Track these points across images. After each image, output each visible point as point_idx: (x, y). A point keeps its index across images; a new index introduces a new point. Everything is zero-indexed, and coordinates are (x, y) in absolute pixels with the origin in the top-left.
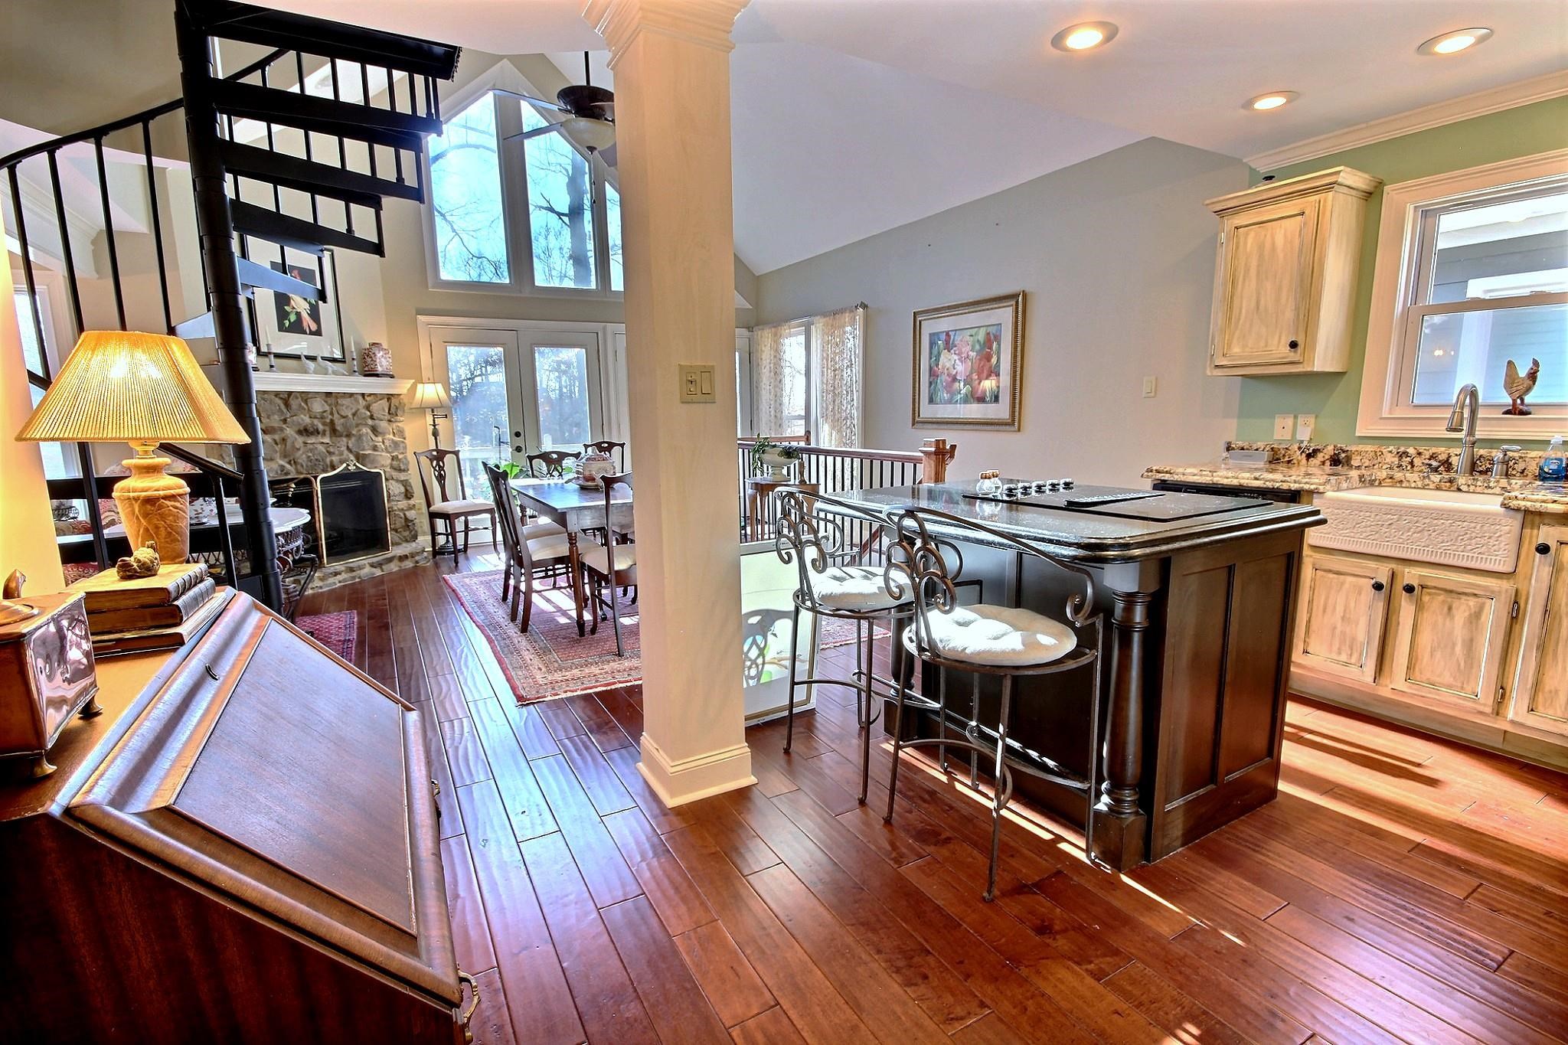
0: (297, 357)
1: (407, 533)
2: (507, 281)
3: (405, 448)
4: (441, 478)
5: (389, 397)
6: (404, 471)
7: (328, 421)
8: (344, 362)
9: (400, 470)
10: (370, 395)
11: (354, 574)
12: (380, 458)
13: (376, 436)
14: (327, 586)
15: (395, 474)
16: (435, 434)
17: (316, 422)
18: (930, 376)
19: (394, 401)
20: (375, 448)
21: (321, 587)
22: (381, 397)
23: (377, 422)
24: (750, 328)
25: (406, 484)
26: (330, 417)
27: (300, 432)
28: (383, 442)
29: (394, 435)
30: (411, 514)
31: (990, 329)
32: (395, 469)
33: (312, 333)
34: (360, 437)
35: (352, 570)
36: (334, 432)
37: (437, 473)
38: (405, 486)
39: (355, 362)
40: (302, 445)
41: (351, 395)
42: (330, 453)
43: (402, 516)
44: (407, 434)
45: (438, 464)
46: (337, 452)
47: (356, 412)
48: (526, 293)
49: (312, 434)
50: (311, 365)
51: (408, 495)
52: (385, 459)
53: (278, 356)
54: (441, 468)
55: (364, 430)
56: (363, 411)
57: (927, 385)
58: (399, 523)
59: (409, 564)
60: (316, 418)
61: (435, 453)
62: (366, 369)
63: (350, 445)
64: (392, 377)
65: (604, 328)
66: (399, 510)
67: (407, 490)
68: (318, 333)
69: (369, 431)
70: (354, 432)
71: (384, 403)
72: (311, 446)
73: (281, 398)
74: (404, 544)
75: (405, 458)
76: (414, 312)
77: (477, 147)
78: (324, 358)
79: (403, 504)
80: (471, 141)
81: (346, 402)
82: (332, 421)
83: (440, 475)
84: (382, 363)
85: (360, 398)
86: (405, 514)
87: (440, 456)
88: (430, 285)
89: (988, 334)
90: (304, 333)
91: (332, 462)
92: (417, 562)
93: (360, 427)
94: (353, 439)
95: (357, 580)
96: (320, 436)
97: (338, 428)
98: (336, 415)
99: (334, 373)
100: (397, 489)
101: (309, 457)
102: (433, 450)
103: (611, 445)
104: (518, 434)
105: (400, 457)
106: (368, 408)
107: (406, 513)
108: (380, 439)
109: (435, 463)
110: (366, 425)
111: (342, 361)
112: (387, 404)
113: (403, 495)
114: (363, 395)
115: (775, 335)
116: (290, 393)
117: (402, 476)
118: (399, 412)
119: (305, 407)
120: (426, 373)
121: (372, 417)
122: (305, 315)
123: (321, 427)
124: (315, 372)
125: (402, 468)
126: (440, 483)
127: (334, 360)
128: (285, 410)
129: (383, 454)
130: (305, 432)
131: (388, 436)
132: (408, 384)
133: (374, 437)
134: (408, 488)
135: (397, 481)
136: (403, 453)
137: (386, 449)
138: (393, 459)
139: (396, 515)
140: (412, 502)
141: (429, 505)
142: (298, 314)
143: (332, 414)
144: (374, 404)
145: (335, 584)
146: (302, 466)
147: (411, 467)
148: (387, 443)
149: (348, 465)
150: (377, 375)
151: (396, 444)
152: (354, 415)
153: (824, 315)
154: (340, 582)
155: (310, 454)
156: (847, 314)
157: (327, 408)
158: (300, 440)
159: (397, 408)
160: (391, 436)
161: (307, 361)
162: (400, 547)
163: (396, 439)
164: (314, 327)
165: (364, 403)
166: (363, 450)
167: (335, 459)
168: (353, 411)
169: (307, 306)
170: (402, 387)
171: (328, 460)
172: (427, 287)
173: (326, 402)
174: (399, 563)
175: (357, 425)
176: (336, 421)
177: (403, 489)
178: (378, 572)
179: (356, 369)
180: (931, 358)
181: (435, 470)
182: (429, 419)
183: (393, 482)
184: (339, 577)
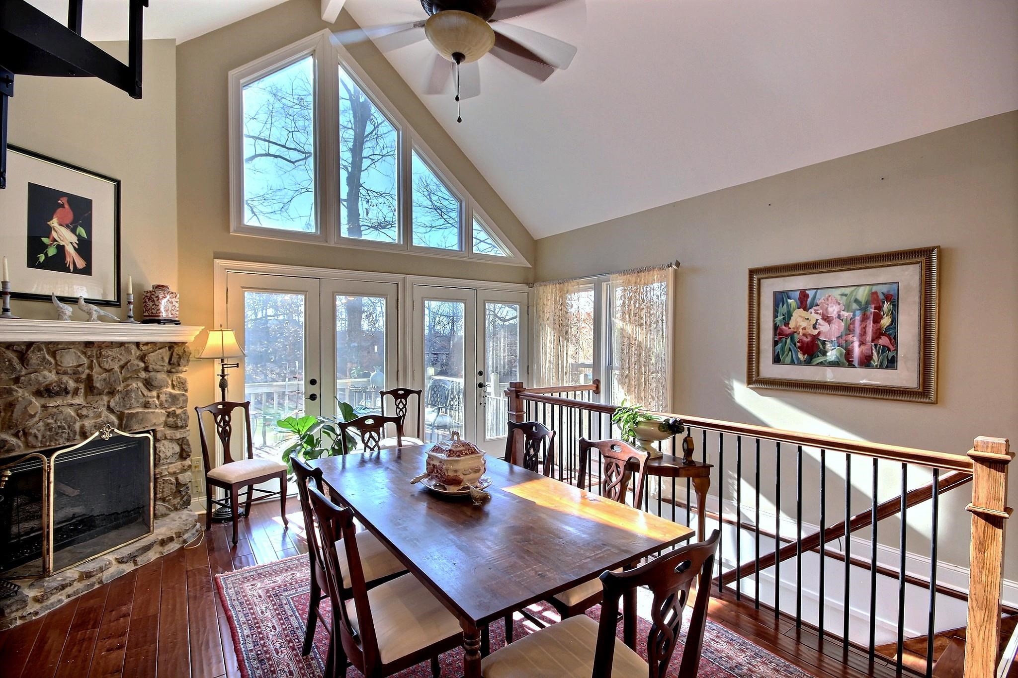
0: (47, 299)
1: (177, 501)
2: (313, 231)
3: (186, 401)
4: (225, 436)
5: (171, 346)
6: (182, 427)
7: (84, 376)
8: (119, 306)
9: (176, 427)
10: (147, 344)
11: (93, 580)
12: (151, 417)
13: (150, 390)
14: (47, 608)
15: (169, 432)
16: (223, 385)
17: (65, 378)
18: (775, 334)
19: (177, 350)
20: (146, 405)
21: (36, 613)
22: (162, 345)
23: (152, 374)
24: (530, 283)
25: (183, 443)
26: (87, 371)
27: (38, 394)
28: (158, 397)
29: (173, 387)
30: (184, 478)
31: (875, 289)
32: (170, 427)
33: (77, 271)
34: (127, 394)
35: (88, 575)
36: (90, 388)
37: (220, 429)
38: (181, 446)
39: (132, 306)
40: (39, 409)
41: (122, 344)
42: (81, 416)
43: (173, 480)
44: (189, 386)
45: (223, 419)
46: (91, 415)
47: (126, 364)
48: (332, 244)
49: (58, 394)
50: (68, 309)
51: (183, 455)
52: (157, 417)
53: (16, 296)
54: (227, 423)
55: (134, 385)
56: (136, 362)
57: (771, 343)
58: (168, 490)
59: (174, 546)
60: (65, 373)
61: (220, 407)
62: (146, 314)
63: (112, 404)
64: (177, 323)
65: (404, 280)
66: (170, 474)
67: (182, 450)
68: (87, 271)
69: (141, 385)
70: (119, 388)
71: (165, 353)
72: (55, 410)
73: (16, 351)
74: (173, 515)
75: (185, 413)
76: (212, 256)
77: (276, 157)
78: (87, 301)
79: (177, 466)
80: (271, 152)
81: (111, 353)
82: (90, 378)
83: (224, 430)
84: (165, 307)
85: (134, 347)
86: (177, 479)
87: (227, 408)
88: (232, 229)
89: (876, 293)
90: (67, 270)
91: (82, 427)
92: (185, 541)
93: (129, 382)
94: (117, 397)
95: (97, 586)
96: (69, 396)
97: (98, 385)
98: (96, 369)
99: (102, 319)
100: (168, 449)
101: (48, 424)
102: (219, 403)
103: (408, 392)
104: (313, 382)
105: (178, 412)
106: (142, 358)
107: (180, 477)
108: (154, 393)
109: (219, 418)
110: (138, 378)
111: (116, 304)
112: (168, 353)
113: (177, 456)
114: (138, 344)
115: (561, 290)
116: (30, 344)
117: (178, 435)
118: (182, 362)
119: (53, 361)
120: (218, 319)
121: (146, 369)
122: (70, 249)
123: (72, 384)
124: (73, 318)
125: (179, 425)
126: (223, 439)
127: (106, 304)
128: (18, 367)
129: (157, 411)
130: (45, 392)
131: (165, 390)
132: (197, 330)
133: (146, 392)
134: (185, 447)
135: (172, 440)
136: (182, 408)
137: (161, 404)
138: (168, 416)
139: (165, 482)
140: (188, 462)
141: (207, 468)
142: (61, 249)
143: (91, 367)
144: (152, 354)
145: (60, 601)
146: (36, 437)
147: (190, 423)
148: (163, 397)
149: (102, 433)
150: (159, 322)
151: (174, 398)
152: (122, 367)
153: (625, 272)
154: (69, 596)
155: (50, 421)
156: (655, 273)
157: (85, 361)
158: (37, 403)
159: (180, 358)
160: (170, 390)
161: (61, 305)
162: (167, 520)
163: (176, 392)
164: (81, 264)
165: (138, 353)
166: (130, 408)
167: (88, 423)
168: (122, 363)
169: (75, 239)
170: (187, 334)
171: (77, 427)
172: (229, 233)
173: (85, 353)
174: (160, 549)
175: (125, 379)
176: (95, 376)
177: (177, 449)
178: (129, 568)
179: (131, 314)
180: (775, 316)
181: (219, 425)
182: (218, 368)
183: (166, 442)
184: (69, 590)
